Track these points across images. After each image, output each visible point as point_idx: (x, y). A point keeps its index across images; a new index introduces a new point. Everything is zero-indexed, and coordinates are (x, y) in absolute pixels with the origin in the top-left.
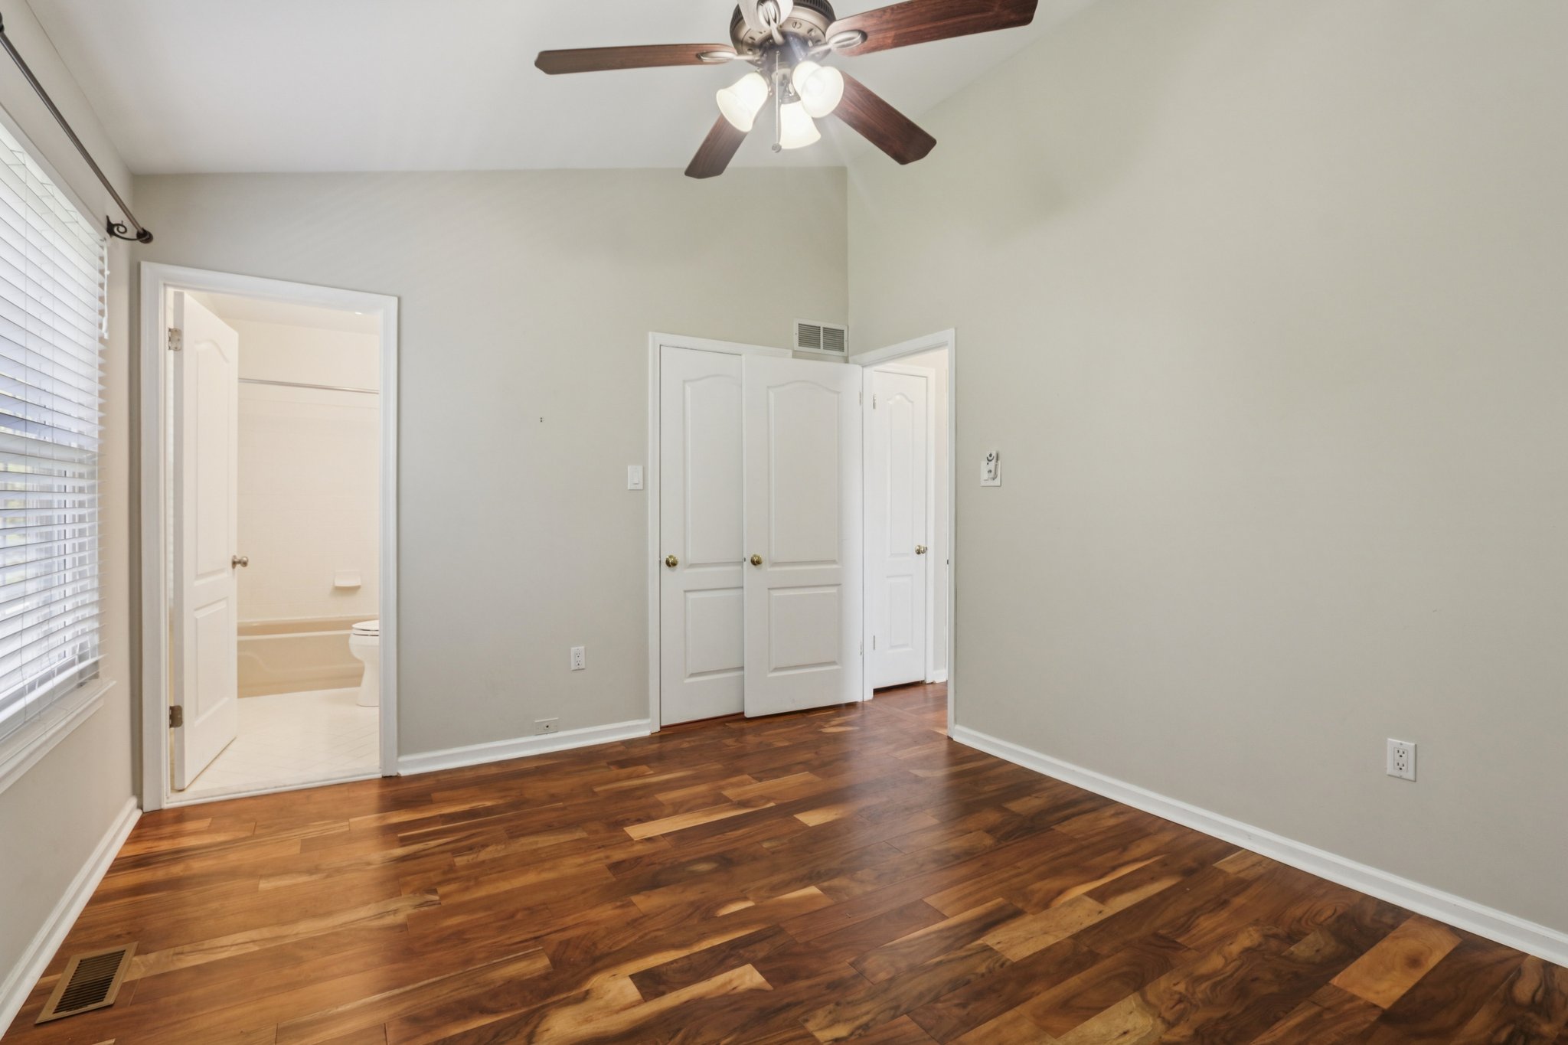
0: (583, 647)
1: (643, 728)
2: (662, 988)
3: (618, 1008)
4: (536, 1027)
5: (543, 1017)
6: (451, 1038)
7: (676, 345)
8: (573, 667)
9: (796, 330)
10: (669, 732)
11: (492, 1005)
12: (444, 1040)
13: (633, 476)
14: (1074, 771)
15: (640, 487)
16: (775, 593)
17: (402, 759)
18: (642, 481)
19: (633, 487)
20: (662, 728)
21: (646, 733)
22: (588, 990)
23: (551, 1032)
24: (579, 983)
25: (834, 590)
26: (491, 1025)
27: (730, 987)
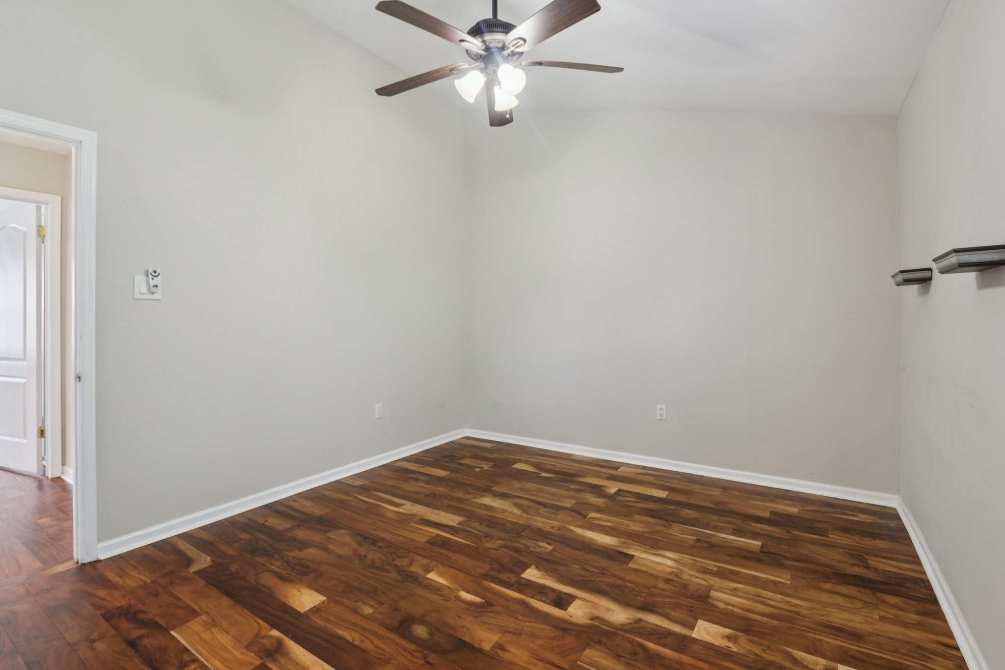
2: (563, 596)
3: (590, 603)
4: (631, 624)
5: (623, 625)
6: (673, 650)
11: (639, 650)
12: (677, 651)
14: (240, 503)
22: (590, 620)
23: (627, 617)
24: (590, 627)
26: (649, 640)
27: (543, 576)
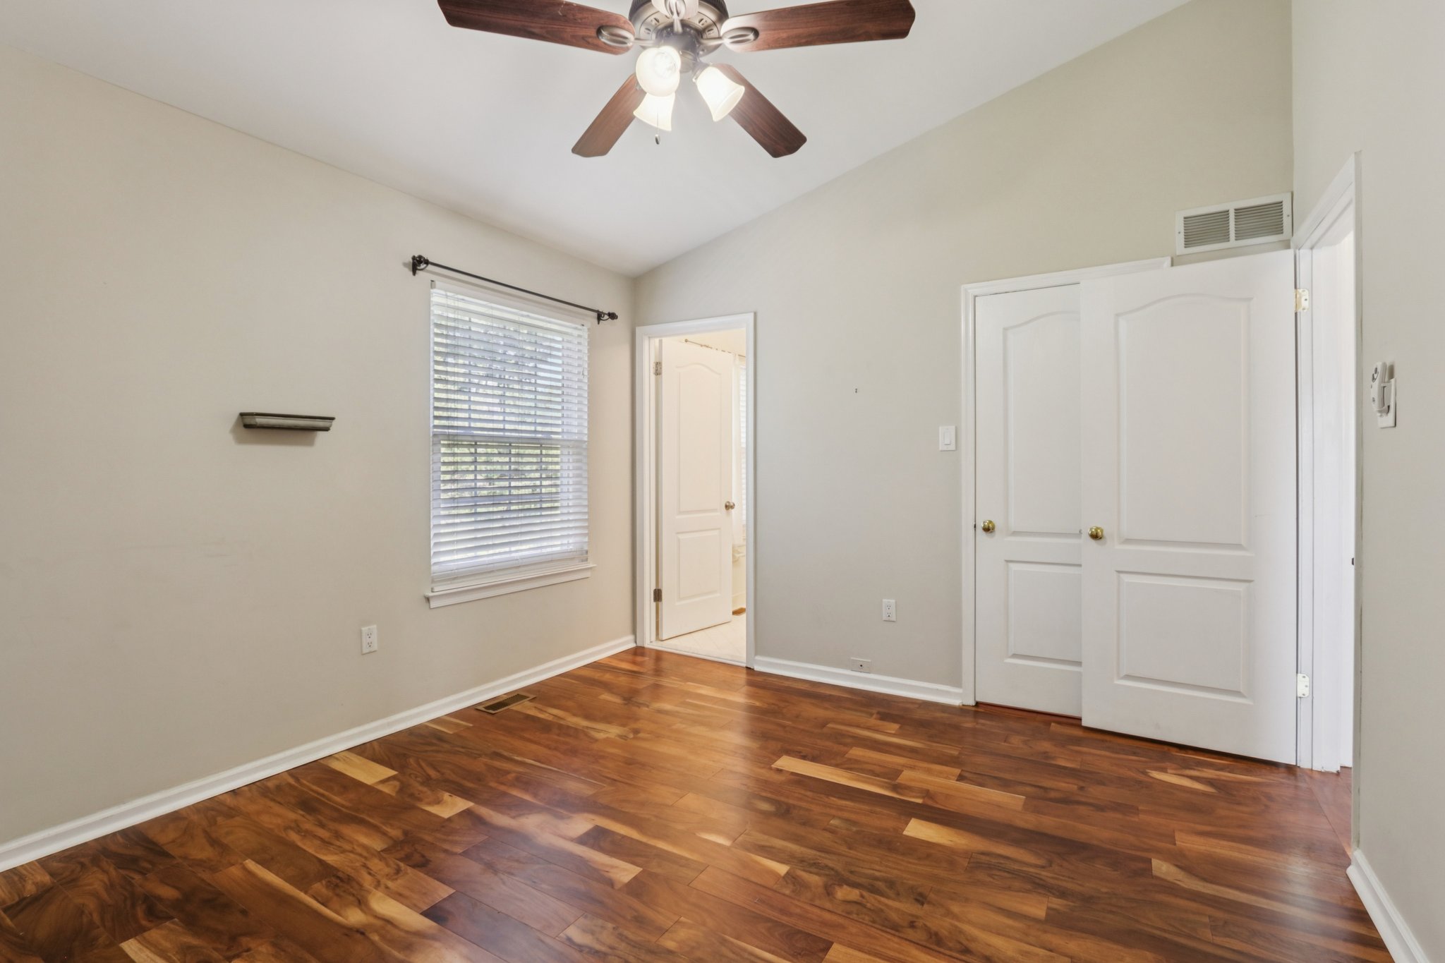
0: (894, 601)
1: (954, 697)
7: (995, 292)
8: (885, 617)
9: (1180, 226)
10: (982, 709)
13: (946, 436)
15: (953, 447)
16: (1127, 578)
17: (758, 658)
18: (954, 441)
19: (945, 448)
20: (978, 704)
21: (956, 702)
25: (1240, 588)
